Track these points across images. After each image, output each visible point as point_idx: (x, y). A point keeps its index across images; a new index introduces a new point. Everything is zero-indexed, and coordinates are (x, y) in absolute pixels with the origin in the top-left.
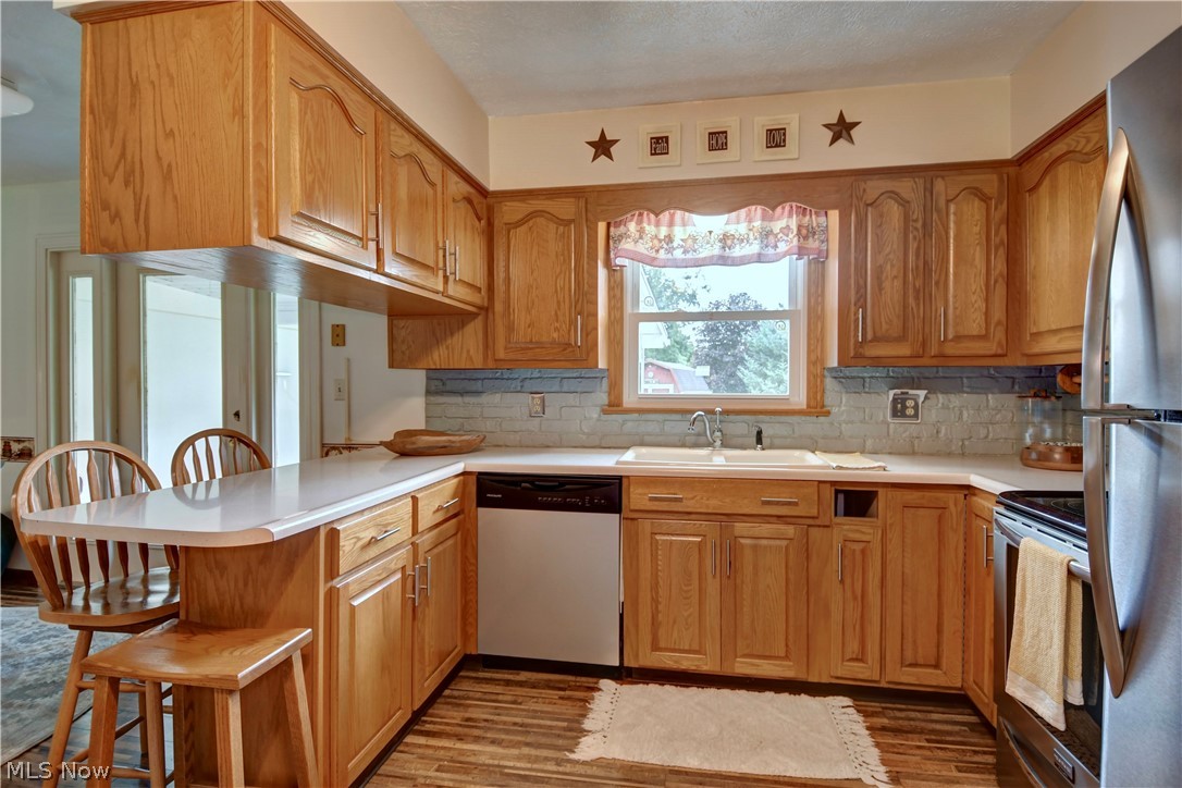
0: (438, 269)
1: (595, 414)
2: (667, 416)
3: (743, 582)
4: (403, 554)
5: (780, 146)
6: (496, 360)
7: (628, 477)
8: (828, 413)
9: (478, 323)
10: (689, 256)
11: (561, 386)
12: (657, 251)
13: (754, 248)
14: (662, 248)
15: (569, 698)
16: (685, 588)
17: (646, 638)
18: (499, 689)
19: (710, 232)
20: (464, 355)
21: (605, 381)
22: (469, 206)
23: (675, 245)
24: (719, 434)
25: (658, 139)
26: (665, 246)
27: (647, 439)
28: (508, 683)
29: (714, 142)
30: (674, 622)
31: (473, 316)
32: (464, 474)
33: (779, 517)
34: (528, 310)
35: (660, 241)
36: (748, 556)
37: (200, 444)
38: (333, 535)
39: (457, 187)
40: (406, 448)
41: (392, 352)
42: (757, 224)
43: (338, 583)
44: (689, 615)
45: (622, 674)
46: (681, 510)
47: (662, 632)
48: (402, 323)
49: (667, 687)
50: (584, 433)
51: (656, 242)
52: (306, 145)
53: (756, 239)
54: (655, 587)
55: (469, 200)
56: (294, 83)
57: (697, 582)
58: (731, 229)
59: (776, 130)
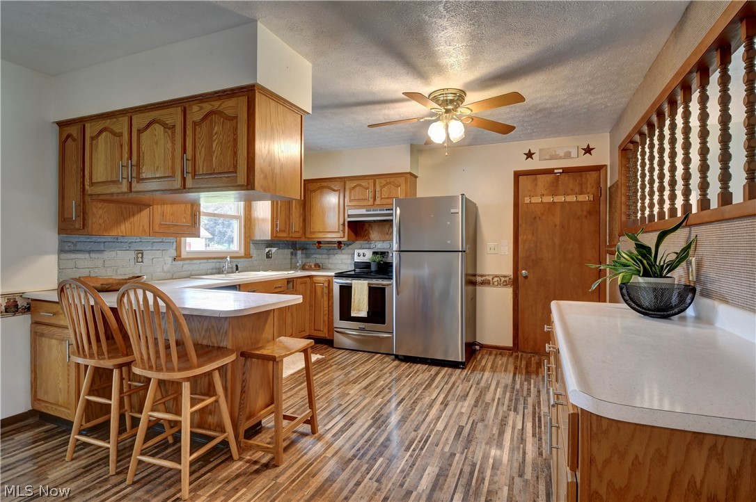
1: (170, 261)
2: (201, 261)
8: (251, 257)
11: (152, 247)
20: (141, 228)
21: (175, 244)
50: (164, 272)
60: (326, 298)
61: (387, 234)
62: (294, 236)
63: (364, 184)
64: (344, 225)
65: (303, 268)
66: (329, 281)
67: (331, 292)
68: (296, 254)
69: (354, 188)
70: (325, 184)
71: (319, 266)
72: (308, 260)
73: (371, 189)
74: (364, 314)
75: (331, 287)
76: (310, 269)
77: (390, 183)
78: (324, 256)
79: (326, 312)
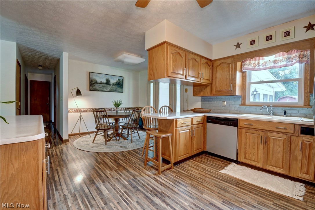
0: (199, 77)
1: (238, 106)
2: (258, 107)
3: (270, 147)
4: (189, 127)
5: (288, 36)
6: (213, 94)
7: (239, 119)
8: (311, 107)
9: (209, 87)
10: (264, 67)
11: (230, 100)
12: (255, 67)
13: (285, 63)
14: (256, 66)
15: (224, 164)
16: (253, 146)
17: (243, 155)
18: (210, 158)
19: (269, 61)
20: (207, 93)
21: (241, 99)
22: (207, 64)
23: (260, 65)
24: (272, 112)
25: (252, 41)
26: (257, 65)
27: (252, 112)
28: (212, 158)
29: (268, 38)
30: (250, 153)
31: (209, 85)
32: (204, 116)
33: (281, 132)
34: (220, 83)
35: (256, 64)
36: (271, 141)
37: (163, 108)
38: (176, 121)
39: (204, 61)
40: (195, 111)
41: (194, 93)
42: (286, 56)
43: (177, 128)
44: (255, 153)
45: (237, 162)
46: (252, 127)
47: (247, 155)
48: (195, 88)
49: (249, 168)
50: (235, 110)
51: (254, 65)
52: (173, 62)
53: (285, 60)
54: (246, 145)
55: (207, 63)
56: (171, 53)
57: (257, 145)
58: (277, 58)
59: (287, 32)
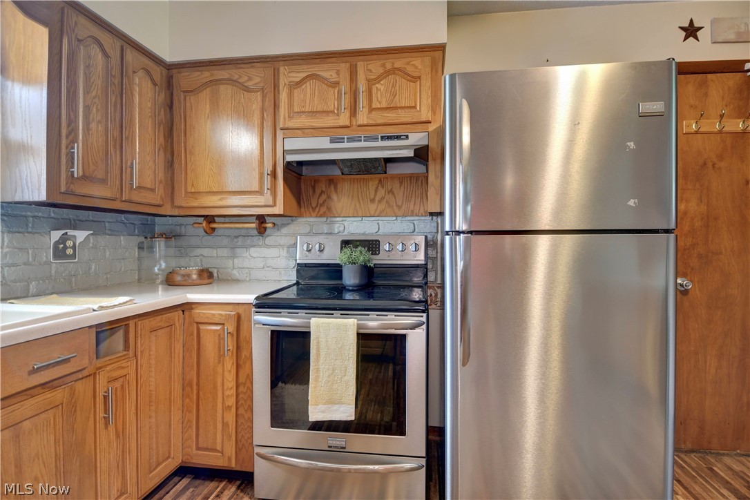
60: (229, 364)
61: (373, 201)
62: (135, 198)
63: (328, 72)
64: (274, 174)
65: (170, 281)
66: (239, 317)
67: (243, 344)
68: (151, 248)
69: (299, 84)
70: (222, 74)
71: (211, 275)
72: (183, 262)
73: (345, 87)
74: (346, 411)
75: (243, 334)
76: (186, 283)
77: (394, 71)
78: (224, 252)
79: (231, 402)
